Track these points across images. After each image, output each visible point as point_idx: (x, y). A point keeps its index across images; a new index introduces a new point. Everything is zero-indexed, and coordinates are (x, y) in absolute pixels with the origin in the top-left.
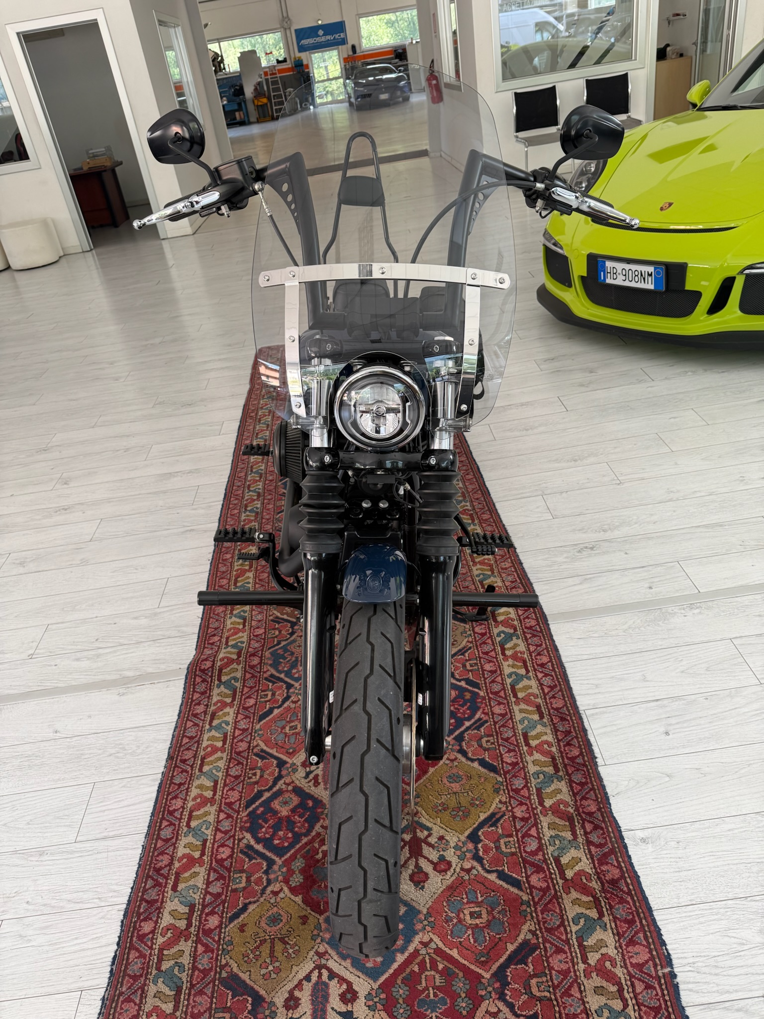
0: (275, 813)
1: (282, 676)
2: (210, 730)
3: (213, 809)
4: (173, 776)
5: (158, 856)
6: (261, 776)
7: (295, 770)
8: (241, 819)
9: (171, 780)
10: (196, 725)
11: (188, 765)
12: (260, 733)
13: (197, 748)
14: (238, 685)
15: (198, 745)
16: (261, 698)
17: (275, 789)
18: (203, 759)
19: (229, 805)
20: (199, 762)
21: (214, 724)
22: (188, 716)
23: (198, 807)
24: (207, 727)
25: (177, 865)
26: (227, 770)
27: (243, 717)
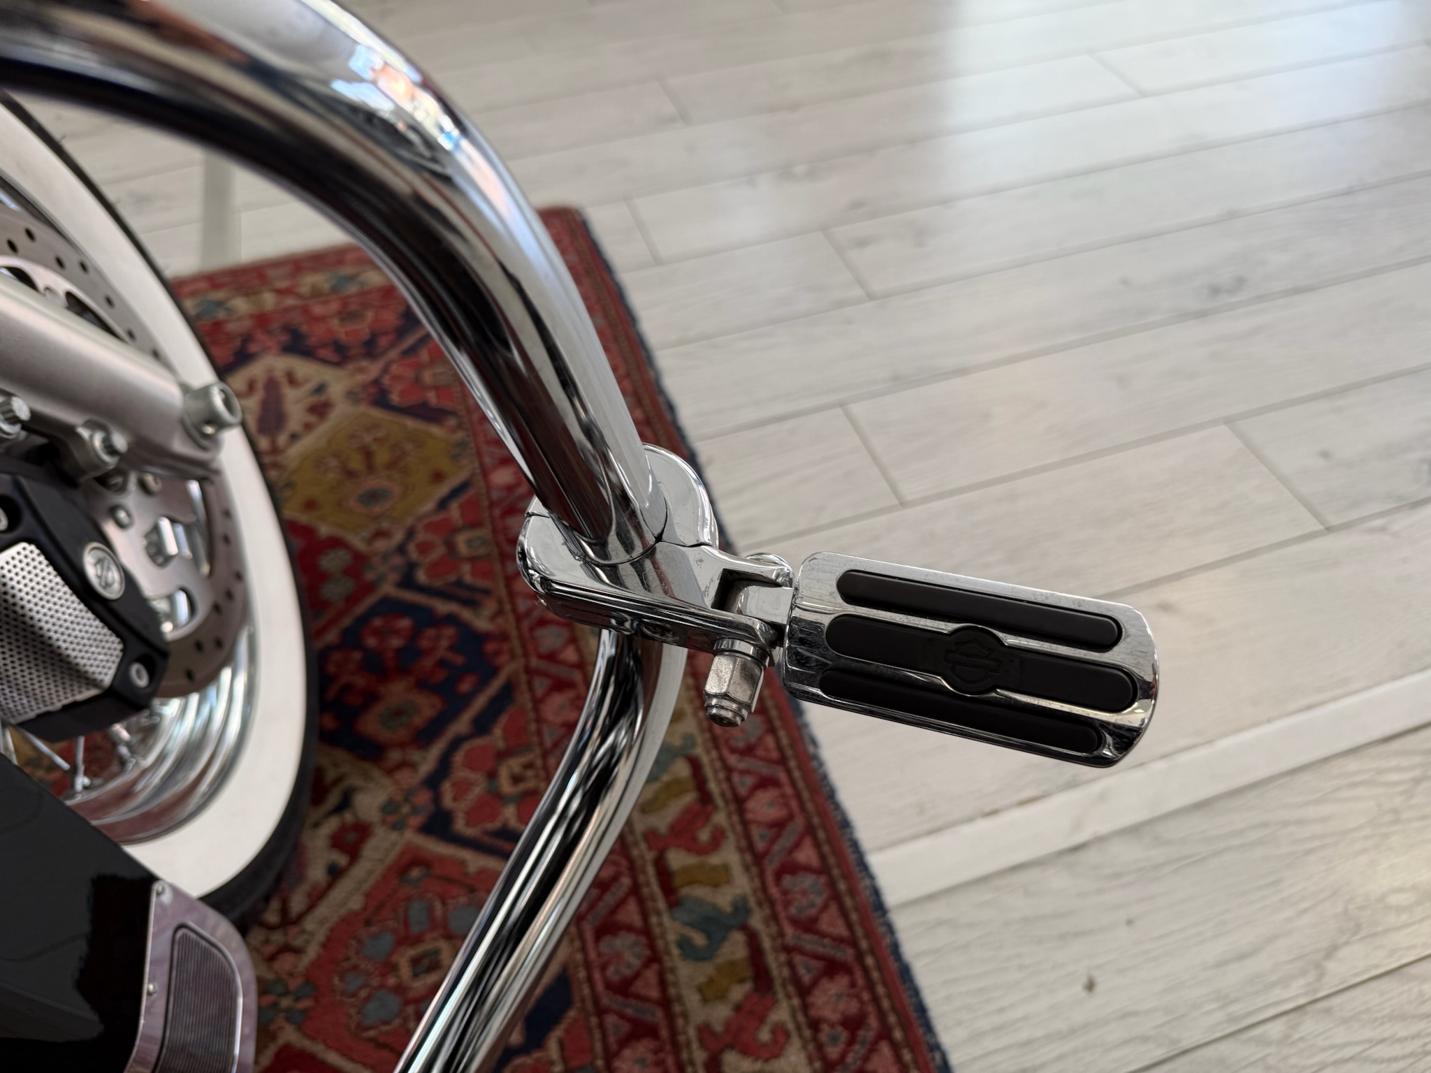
0: (422, 685)
2: (741, 908)
6: (492, 775)
7: (389, 808)
8: (513, 656)
10: (804, 924)
13: (748, 836)
15: (751, 847)
17: (440, 747)
18: (705, 800)
19: (560, 685)
20: (713, 787)
21: (738, 938)
22: (860, 957)
24: (756, 921)
27: (639, 987)
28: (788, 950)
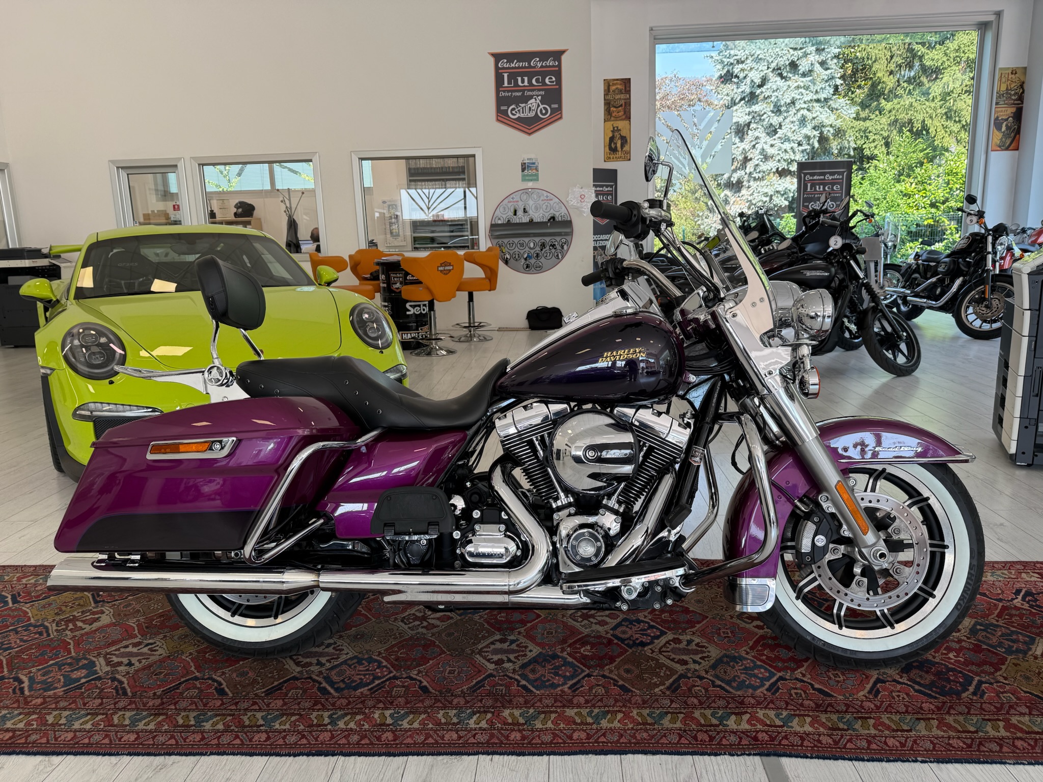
0: (934, 682)
1: (768, 684)
2: (854, 730)
3: (950, 719)
4: (925, 750)
5: (1019, 749)
6: (899, 691)
7: (885, 673)
9: (931, 751)
10: (850, 741)
11: (906, 741)
12: (848, 695)
14: (785, 713)
15: (877, 736)
16: (801, 696)
17: (909, 683)
18: (894, 730)
19: (939, 709)
20: (899, 733)
21: (846, 727)
22: (839, 748)
23: (950, 727)
24: (851, 732)
25: (1019, 735)
26: (900, 713)
28: (842, 736)
